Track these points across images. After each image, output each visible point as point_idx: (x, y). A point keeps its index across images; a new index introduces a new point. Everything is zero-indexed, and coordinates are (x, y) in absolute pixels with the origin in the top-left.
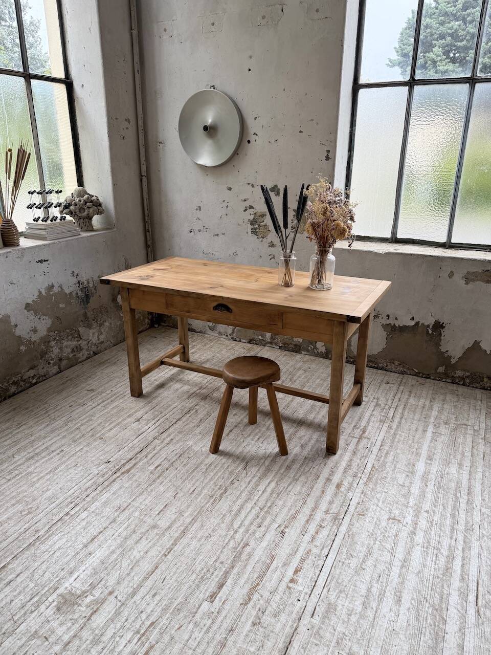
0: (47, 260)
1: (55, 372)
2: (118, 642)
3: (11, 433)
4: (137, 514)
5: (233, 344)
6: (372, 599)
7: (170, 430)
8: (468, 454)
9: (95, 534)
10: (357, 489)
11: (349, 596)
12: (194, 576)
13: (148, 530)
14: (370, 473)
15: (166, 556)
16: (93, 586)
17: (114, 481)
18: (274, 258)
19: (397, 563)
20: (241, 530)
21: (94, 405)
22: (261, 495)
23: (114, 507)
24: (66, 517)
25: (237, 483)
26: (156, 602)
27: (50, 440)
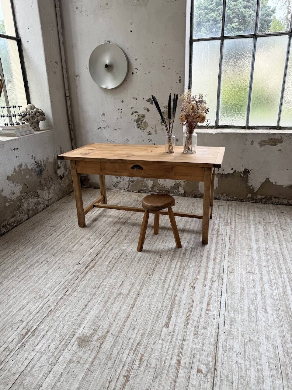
0: (18, 149)
1: (26, 219)
2: (122, 356)
3: (11, 255)
4: (107, 289)
5: (130, 194)
6: (252, 312)
7: (110, 242)
8: (276, 236)
9: (86, 303)
10: (225, 260)
11: (240, 313)
12: (153, 316)
13: (117, 296)
14: (229, 251)
15: (133, 308)
16: (96, 331)
17: (87, 273)
18: (151, 141)
19: (259, 293)
20: (170, 289)
21: (58, 234)
22: (175, 269)
23: (92, 287)
24: (65, 296)
25: (159, 266)
26: (136, 333)
27: (37, 256)
